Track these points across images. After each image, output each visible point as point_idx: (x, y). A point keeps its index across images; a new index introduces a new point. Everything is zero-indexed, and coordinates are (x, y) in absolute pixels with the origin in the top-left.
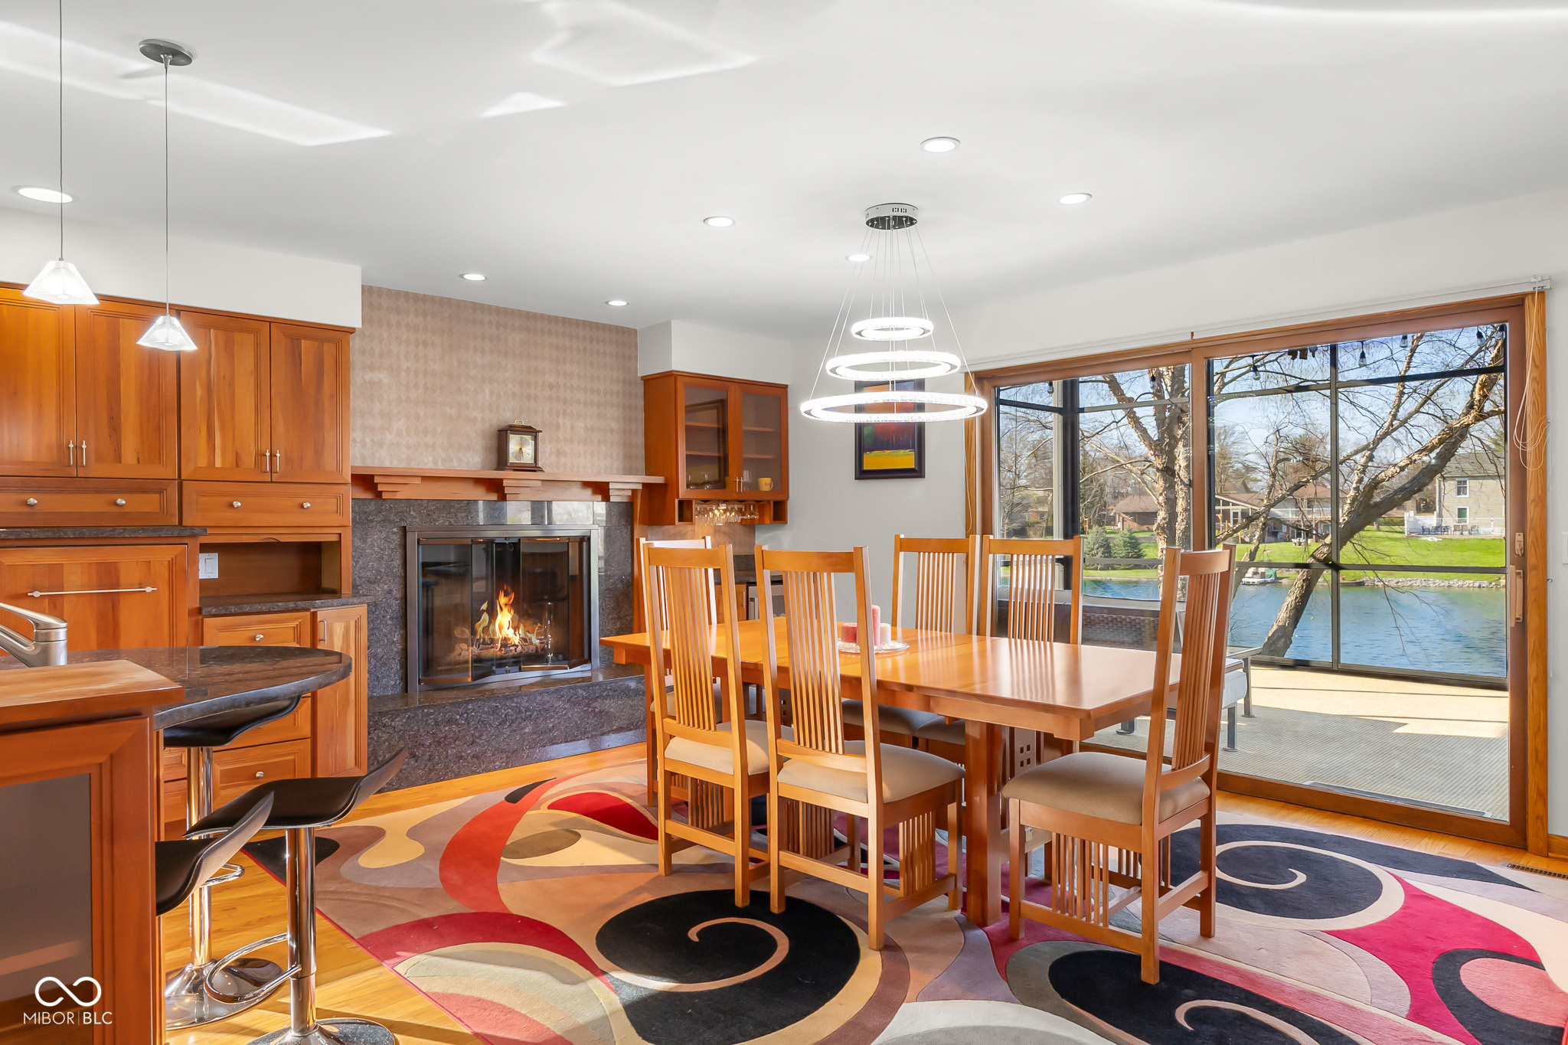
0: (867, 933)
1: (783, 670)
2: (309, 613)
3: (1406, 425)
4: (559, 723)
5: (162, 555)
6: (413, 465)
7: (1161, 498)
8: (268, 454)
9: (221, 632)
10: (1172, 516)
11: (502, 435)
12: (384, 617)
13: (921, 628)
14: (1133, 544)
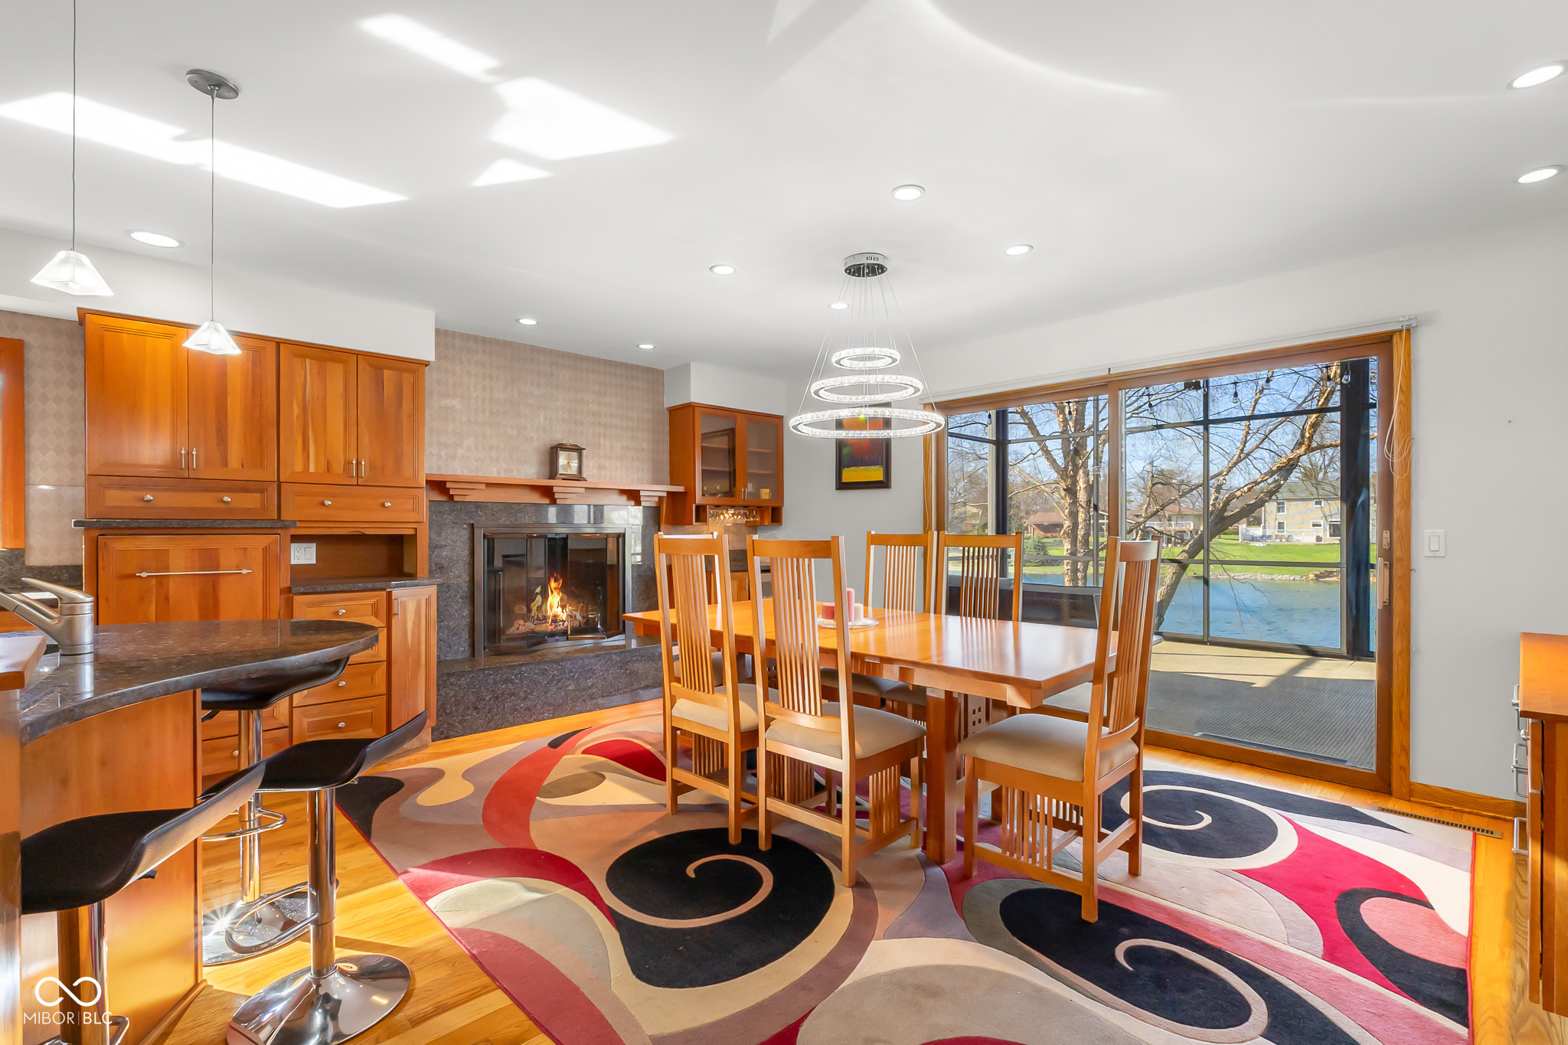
0: (841, 870)
1: (771, 643)
2: (385, 592)
3: (1250, 457)
4: (597, 682)
5: (257, 543)
6: (481, 474)
7: (1067, 511)
8: (354, 462)
9: (308, 608)
10: (1075, 525)
11: (554, 451)
12: (455, 596)
13: (888, 608)
14: (1041, 547)
